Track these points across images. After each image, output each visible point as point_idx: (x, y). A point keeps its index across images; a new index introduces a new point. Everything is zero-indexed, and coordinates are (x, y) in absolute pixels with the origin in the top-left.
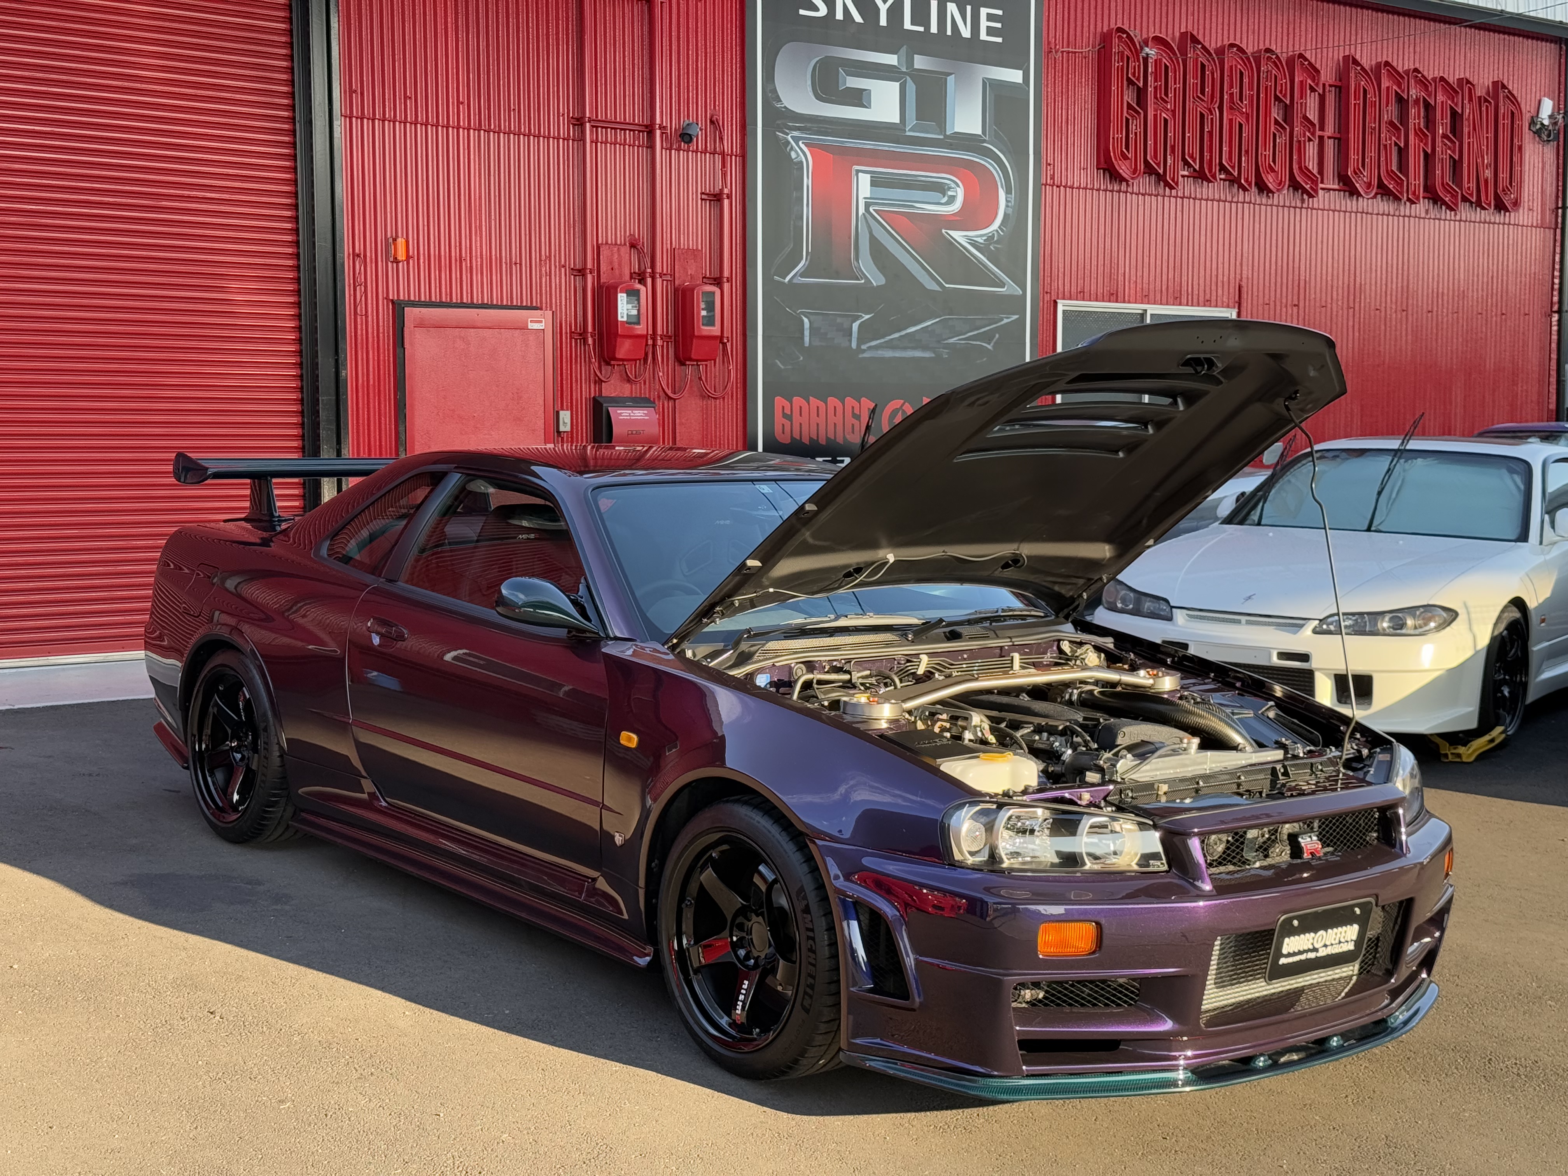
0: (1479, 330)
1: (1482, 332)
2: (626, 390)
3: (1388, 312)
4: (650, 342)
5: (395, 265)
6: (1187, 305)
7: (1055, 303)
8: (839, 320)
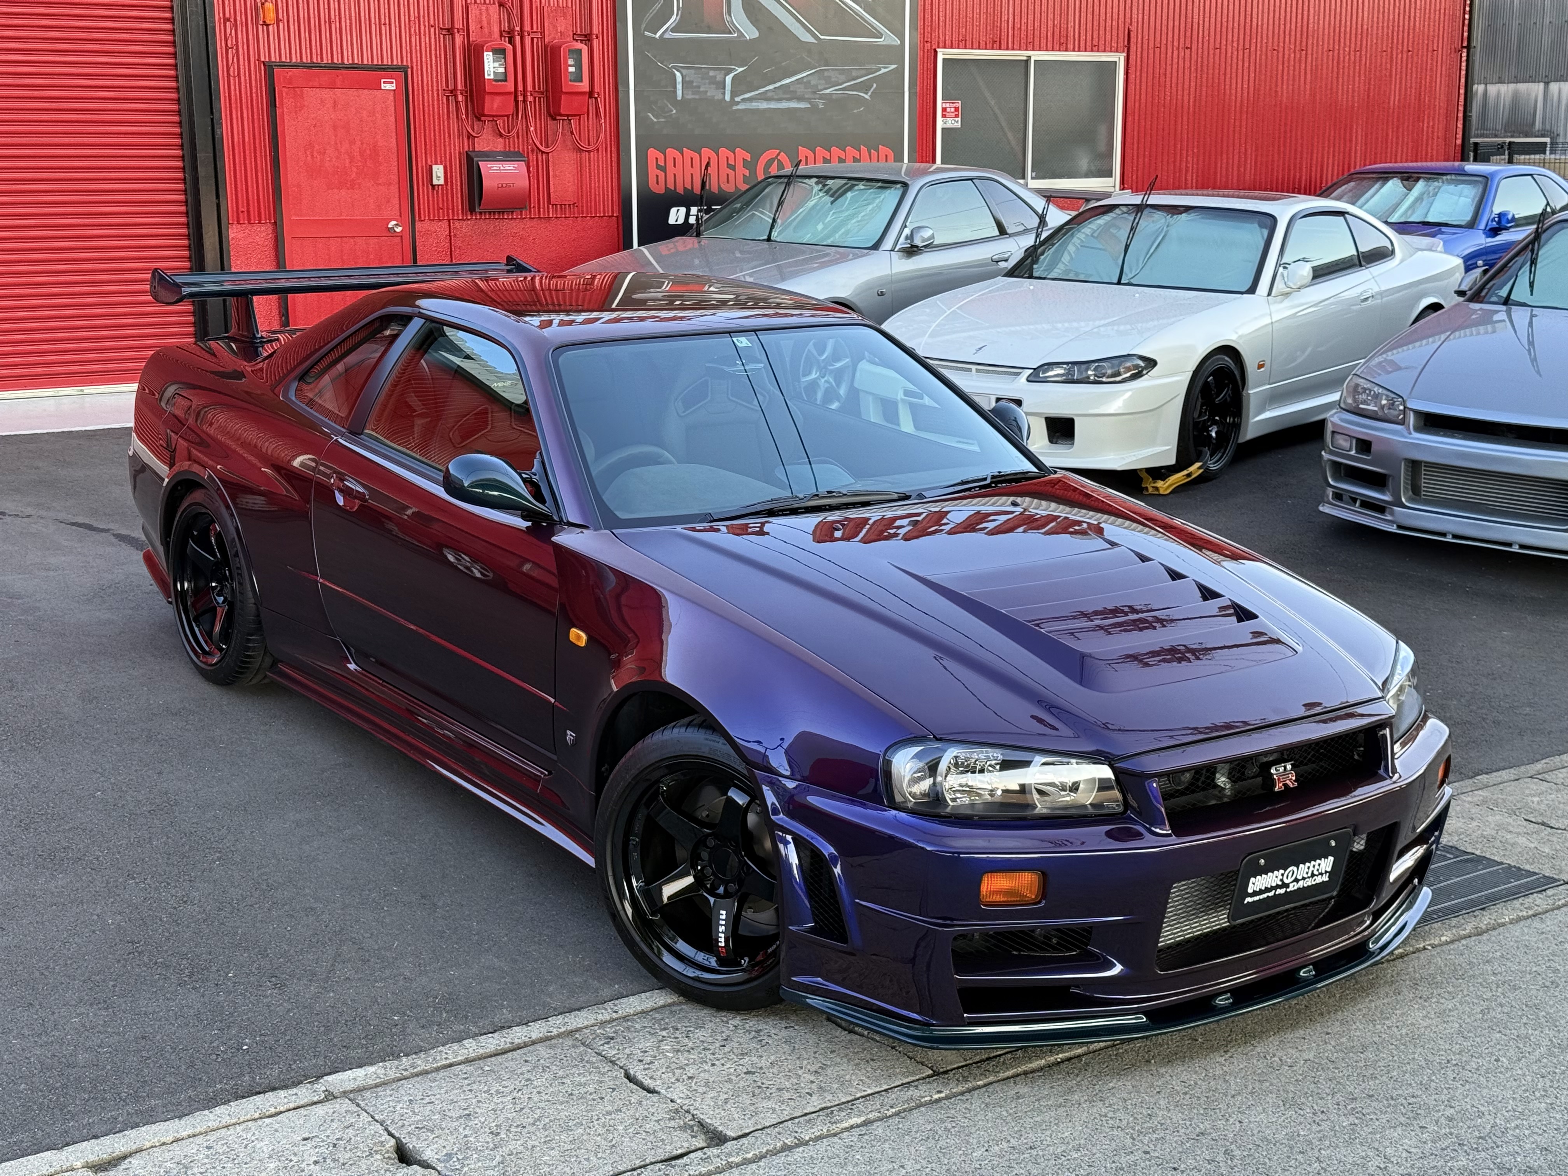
0: (1384, 67)
1: (1386, 69)
2: (499, 145)
3: (1287, 52)
4: (521, 98)
5: (265, 27)
6: (1074, 50)
7: (936, 52)
8: (712, 73)
